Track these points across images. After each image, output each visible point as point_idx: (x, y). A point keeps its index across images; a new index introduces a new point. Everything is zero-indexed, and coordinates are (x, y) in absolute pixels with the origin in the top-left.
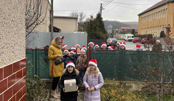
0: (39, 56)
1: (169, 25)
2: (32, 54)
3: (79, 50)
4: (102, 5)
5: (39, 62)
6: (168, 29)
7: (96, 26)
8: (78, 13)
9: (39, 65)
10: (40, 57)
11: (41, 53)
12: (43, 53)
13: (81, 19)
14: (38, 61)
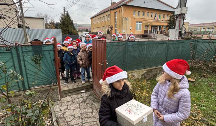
0: (23, 56)
1: (112, 25)
2: (10, 54)
3: (75, 45)
4: (65, 8)
5: (26, 64)
6: (112, 28)
7: (68, 23)
8: (43, 15)
9: (26, 69)
10: (25, 57)
11: (26, 50)
12: (29, 51)
13: (46, 20)
14: (22, 63)
